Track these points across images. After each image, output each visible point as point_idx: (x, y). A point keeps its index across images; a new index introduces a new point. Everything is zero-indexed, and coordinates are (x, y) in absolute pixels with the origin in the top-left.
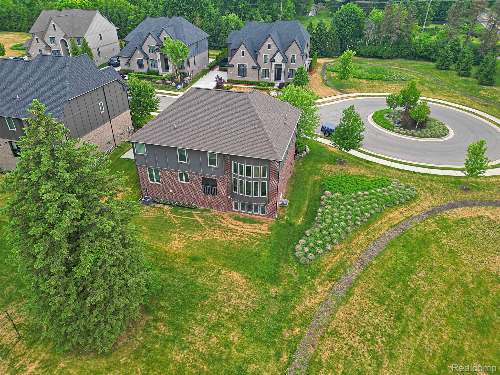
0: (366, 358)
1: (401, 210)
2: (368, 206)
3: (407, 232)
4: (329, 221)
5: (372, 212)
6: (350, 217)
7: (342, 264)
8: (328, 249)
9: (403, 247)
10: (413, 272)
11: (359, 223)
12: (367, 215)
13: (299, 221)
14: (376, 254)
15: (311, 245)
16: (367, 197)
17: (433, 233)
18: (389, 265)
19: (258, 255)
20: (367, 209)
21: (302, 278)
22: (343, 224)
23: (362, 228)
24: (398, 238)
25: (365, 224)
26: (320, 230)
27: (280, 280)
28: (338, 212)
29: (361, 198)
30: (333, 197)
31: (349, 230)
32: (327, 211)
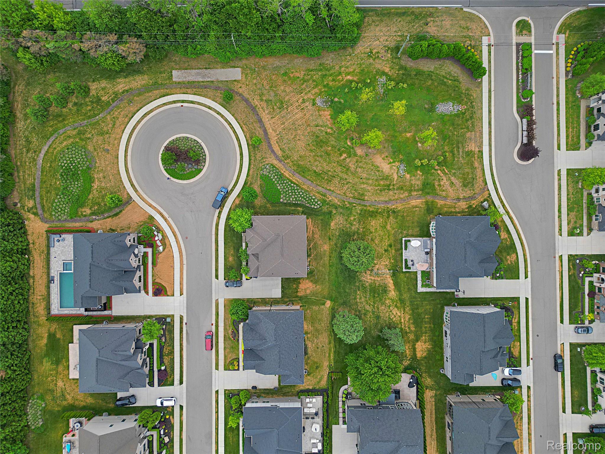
1: (283, 172)
2: (287, 184)
3: (295, 171)
4: (300, 198)
5: (290, 183)
6: (296, 191)
7: (318, 193)
8: (314, 197)
9: (304, 173)
10: (315, 171)
11: (298, 188)
12: (292, 185)
13: (301, 209)
14: (310, 182)
15: (314, 203)
16: (281, 185)
17: (292, 162)
18: (314, 178)
19: (322, 220)
20: (289, 185)
21: (327, 204)
22: (301, 193)
23: (300, 187)
24: (299, 174)
25: (297, 185)
26: (306, 201)
27: (330, 211)
28: (294, 195)
29: (282, 187)
30: (284, 198)
31: (303, 191)
32: (294, 199)
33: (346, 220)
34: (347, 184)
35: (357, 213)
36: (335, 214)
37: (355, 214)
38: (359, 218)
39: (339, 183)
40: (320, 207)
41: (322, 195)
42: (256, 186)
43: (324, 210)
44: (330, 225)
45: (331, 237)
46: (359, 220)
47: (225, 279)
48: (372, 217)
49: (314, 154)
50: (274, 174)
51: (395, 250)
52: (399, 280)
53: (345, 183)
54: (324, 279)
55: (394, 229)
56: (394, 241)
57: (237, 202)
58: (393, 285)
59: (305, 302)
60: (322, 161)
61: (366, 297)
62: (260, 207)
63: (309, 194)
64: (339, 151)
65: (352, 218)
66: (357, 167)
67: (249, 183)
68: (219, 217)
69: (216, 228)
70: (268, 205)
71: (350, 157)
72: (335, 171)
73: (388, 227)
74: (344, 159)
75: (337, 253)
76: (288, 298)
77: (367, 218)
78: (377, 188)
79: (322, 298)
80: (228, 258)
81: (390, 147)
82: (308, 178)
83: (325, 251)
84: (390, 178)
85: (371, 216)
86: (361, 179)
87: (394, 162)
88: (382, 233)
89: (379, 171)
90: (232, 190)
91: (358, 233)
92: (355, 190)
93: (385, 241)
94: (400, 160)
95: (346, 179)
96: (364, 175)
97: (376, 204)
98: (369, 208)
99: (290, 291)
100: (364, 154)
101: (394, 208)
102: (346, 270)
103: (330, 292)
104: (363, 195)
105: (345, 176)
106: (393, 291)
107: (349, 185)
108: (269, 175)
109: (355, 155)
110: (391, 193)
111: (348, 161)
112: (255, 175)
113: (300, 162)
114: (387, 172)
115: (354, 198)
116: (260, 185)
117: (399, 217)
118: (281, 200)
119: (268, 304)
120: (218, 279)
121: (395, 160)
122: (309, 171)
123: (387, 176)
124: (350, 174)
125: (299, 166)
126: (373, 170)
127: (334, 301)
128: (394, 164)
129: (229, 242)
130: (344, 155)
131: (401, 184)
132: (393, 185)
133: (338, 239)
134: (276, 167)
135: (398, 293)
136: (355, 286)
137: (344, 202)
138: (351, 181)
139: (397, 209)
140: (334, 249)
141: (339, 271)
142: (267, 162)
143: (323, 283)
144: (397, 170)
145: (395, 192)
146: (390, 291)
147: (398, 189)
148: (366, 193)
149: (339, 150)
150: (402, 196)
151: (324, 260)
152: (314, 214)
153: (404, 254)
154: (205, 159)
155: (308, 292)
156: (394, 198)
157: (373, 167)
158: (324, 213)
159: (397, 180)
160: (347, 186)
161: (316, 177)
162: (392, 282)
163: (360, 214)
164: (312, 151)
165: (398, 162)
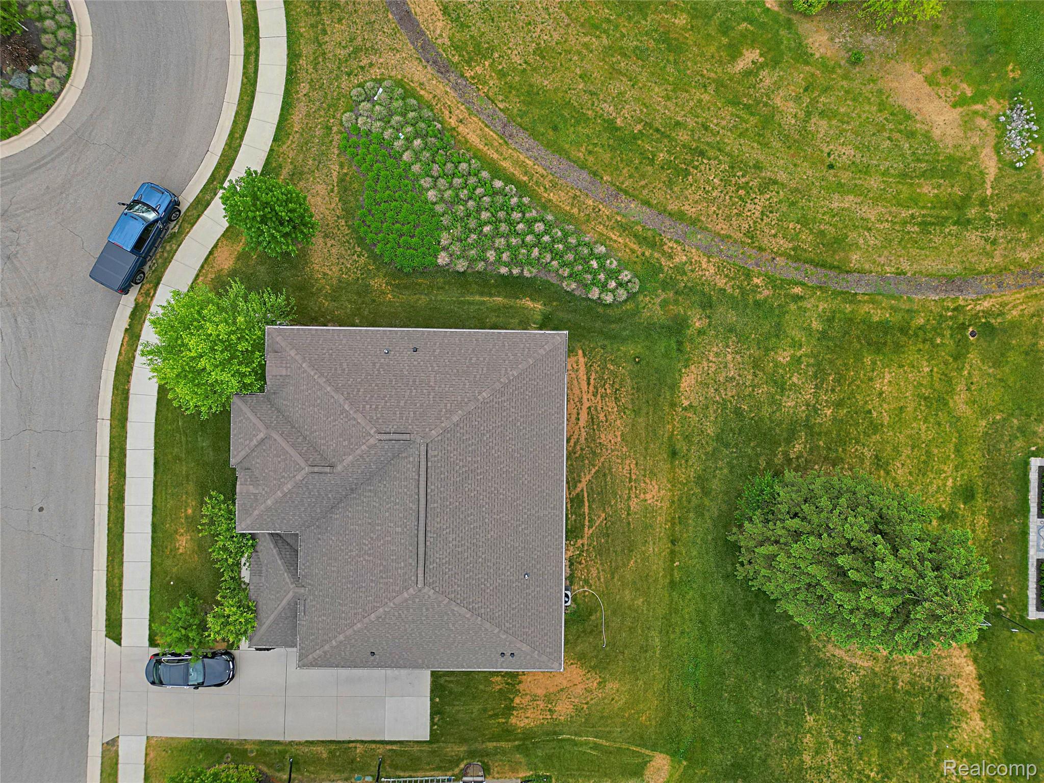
0: (771, 197)
1: (453, 122)
2: (472, 180)
3: (511, 118)
4: (536, 252)
5: (485, 174)
6: (516, 215)
7: (624, 228)
8: (603, 249)
9: (555, 129)
10: (612, 122)
11: (526, 200)
12: (498, 184)
13: (535, 306)
14: (585, 175)
15: (602, 276)
16: (442, 182)
17: (502, 74)
18: (607, 157)
19: (637, 360)
20: (482, 183)
21: (665, 285)
22: (539, 227)
23: (533, 195)
24: (534, 134)
25: (523, 190)
26: (564, 265)
27: (676, 317)
28: (507, 237)
29: (448, 194)
30: (456, 248)
31: (550, 217)
32: (505, 257)
33: (756, 364)
34: (764, 187)
35: (808, 330)
36: (701, 332)
37: (797, 334)
38: (815, 357)
39: (726, 182)
40: (632, 296)
41: (642, 240)
42: (321, 189)
43: (646, 314)
44: (674, 387)
45: (682, 446)
46: (819, 364)
47: (152, 643)
48: (878, 351)
49: (605, 41)
50: (409, 129)
51: (991, 515)
52: (1005, 663)
53: (755, 183)
54: (644, 650)
55: (985, 412)
56: (987, 471)
57: (226, 261)
58: (975, 684)
59: (548, 760)
60: (643, 78)
61: (845, 744)
62: (340, 288)
63: (577, 232)
64: (725, 34)
65: (784, 357)
66: (809, 114)
67: (285, 173)
68: (133, 334)
69: (115, 387)
70: (378, 283)
71: (775, 63)
72: (706, 128)
73: (960, 403)
74: (748, 73)
75: (709, 524)
76: (463, 740)
77: (858, 358)
78: (905, 214)
79: (631, 740)
80: (171, 536)
81: (961, 29)
82: (574, 153)
83: (649, 511)
84: (964, 169)
85: (878, 348)
86: (831, 167)
87: (980, 97)
88: (926, 432)
89: (911, 135)
90: (201, 204)
91: (809, 427)
92: (804, 221)
93: (940, 472)
94: (1010, 87)
95: (758, 167)
96: (846, 153)
97: (903, 287)
98: (866, 308)
99: (476, 708)
100: (843, 53)
101: (987, 313)
102: (748, 607)
103: (669, 714)
104: (838, 243)
105: (752, 152)
106: (976, 716)
107: (773, 196)
108: (387, 134)
109: (802, 55)
110: (973, 237)
111: (767, 82)
112: (319, 132)
113: (536, 79)
114: (950, 142)
115: (796, 257)
116: (342, 180)
117: (1013, 357)
118: (443, 259)
119: (363, 769)
120: (118, 641)
121: (985, 87)
122: (581, 118)
123: (949, 158)
124: (776, 144)
125: (532, 96)
126: (882, 129)
127: (689, 760)
128: (979, 107)
129: (178, 458)
130: (751, 56)
131: (1017, 197)
132: (983, 203)
133: (714, 455)
134: (419, 98)
135: (999, 726)
136: (792, 688)
137: (748, 276)
138: (782, 177)
139: (1001, 314)
140: (695, 502)
141: (715, 611)
142: (376, 72)
143: (634, 671)
144: (993, 133)
145: (992, 234)
146: (964, 713)
147: (1001, 224)
148: (852, 235)
149: (725, 29)
150: (1025, 256)
151: (645, 559)
152: (601, 332)
153: (1032, 537)
154: (71, 45)
155: (564, 709)
156: (985, 264)
157: (886, 114)
158: (650, 330)
159: (997, 179)
160: (762, 200)
161: (613, 149)
162: (970, 669)
163: (824, 335)
164: (597, 28)
165: (1000, 96)
